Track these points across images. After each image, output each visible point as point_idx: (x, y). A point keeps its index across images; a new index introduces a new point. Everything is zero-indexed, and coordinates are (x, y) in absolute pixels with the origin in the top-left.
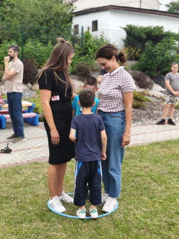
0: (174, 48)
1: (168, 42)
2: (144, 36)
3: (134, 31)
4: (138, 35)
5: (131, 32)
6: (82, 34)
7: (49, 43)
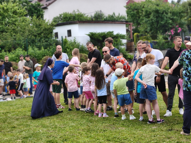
2: (101, 39)
3: (95, 36)
4: (97, 38)
5: (92, 37)
6: (62, 40)
7: (42, 48)
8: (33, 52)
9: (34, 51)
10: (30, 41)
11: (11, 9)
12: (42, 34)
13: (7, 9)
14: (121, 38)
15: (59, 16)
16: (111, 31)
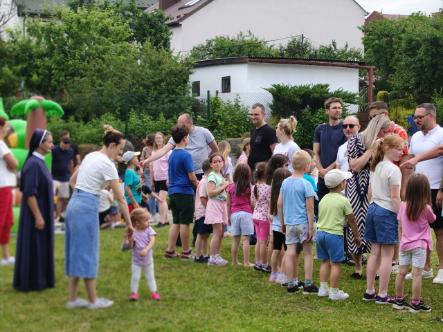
2: (298, 100)
3: (284, 93)
4: (290, 99)
5: (279, 94)
6: (208, 101)
7: (162, 115)
8: (139, 125)
9: (143, 121)
10: (133, 100)
11: (97, 23)
12: (163, 84)
13: (88, 23)
14: (346, 102)
15: (205, 44)
16: (323, 83)
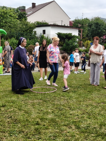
0: (76, 42)
1: (74, 39)
2: (65, 37)
3: (61, 35)
6: (41, 36)
7: (28, 39)
12: (28, 30)
14: (76, 38)
